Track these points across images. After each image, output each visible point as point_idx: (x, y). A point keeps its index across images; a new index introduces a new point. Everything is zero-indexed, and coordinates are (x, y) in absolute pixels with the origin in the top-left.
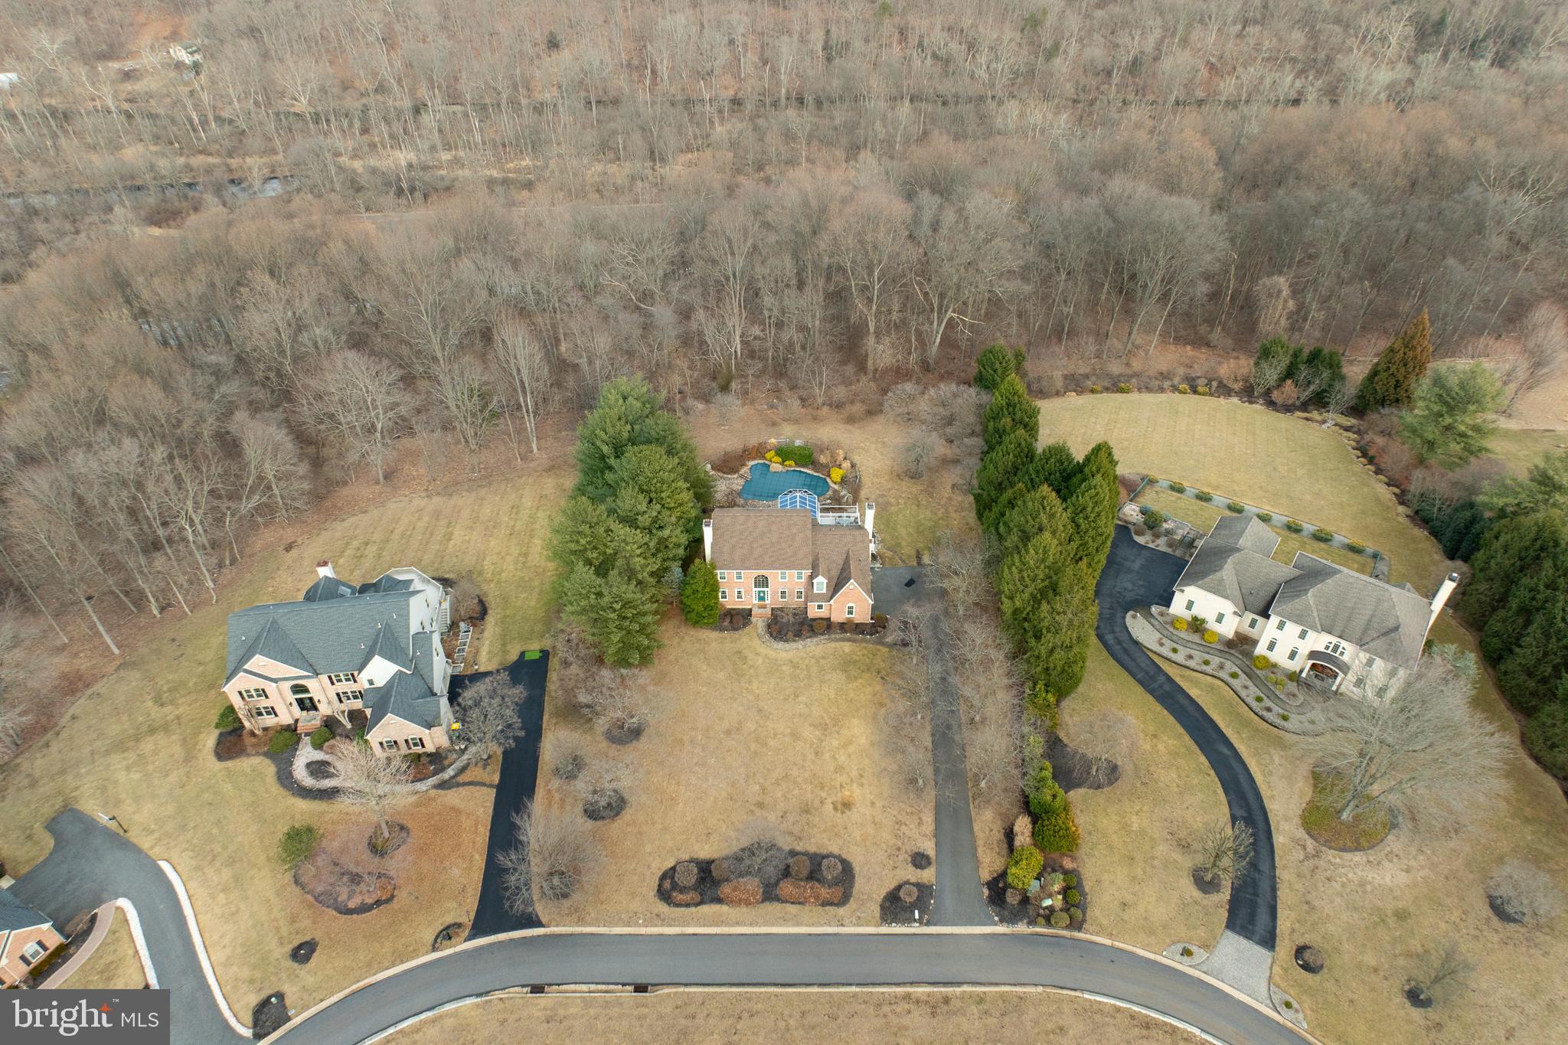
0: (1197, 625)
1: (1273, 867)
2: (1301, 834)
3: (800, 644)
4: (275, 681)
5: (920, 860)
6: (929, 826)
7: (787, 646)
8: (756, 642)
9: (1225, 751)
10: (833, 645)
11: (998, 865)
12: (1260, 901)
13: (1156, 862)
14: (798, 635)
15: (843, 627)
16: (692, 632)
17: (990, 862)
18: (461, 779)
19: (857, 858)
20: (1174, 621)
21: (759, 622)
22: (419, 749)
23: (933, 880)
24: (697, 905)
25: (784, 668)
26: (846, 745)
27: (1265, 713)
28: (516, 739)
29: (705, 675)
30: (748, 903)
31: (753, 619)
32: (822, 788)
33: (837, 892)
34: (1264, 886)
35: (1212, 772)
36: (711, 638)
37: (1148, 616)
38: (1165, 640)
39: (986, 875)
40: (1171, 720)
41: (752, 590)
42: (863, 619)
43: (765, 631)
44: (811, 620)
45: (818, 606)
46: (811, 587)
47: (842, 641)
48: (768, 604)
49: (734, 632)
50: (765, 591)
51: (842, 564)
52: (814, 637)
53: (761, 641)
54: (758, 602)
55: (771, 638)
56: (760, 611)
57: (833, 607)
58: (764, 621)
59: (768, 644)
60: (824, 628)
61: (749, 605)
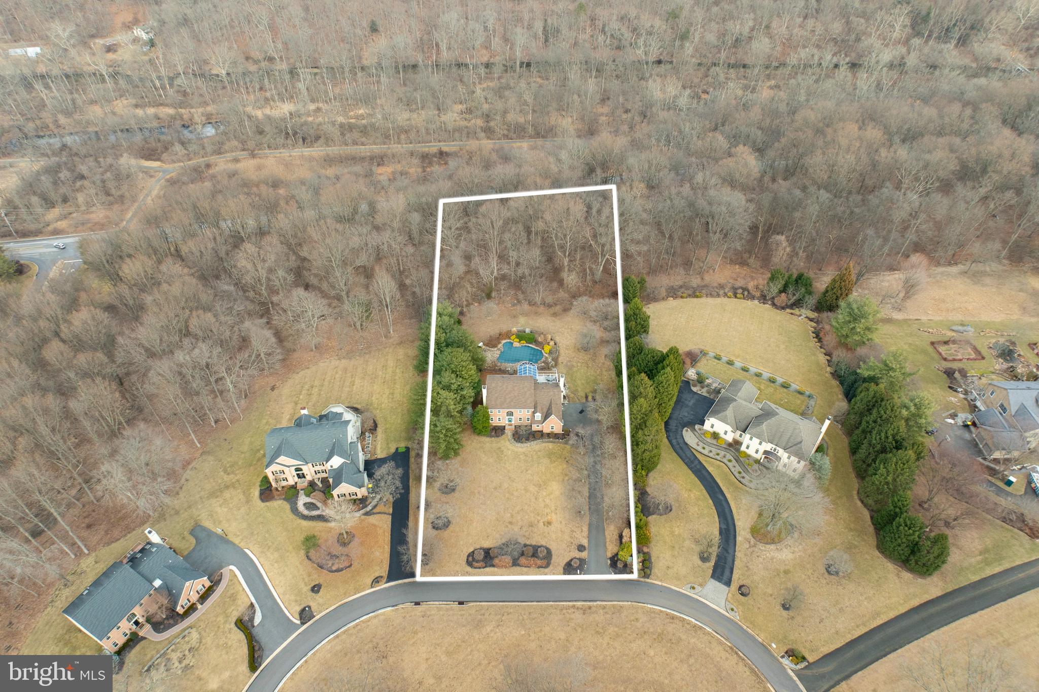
0: (715, 436)
1: (735, 551)
2: (749, 536)
3: (528, 444)
4: (288, 467)
5: (581, 548)
6: (586, 533)
7: (522, 445)
8: (508, 443)
9: (721, 497)
10: (544, 444)
11: (615, 550)
12: (727, 566)
13: (684, 549)
14: (527, 439)
15: (549, 435)
16: (477, 437)
17: (611, 548)
18: (375, 511)
19: (553, 547)
20: (706, 432)
21: (509, 432)
22: (355, 497)
23: (586, 557)
24: (484, 568)
25: (521, 456)
26: (549, 495)
27: (742, 480)
28: (400, 494)
29: (484, 460)
30: (506, 567)
31: (506, 431)
32: (538, 515)
33: (544, 562)
34: (730, 559)
35: (714, 508)
36: (487, 442)
37: (694, 430)
38: (700, 443)
39: (609, 555)
40: (699, 482)
41: (505, 418)
42: (558, 431)
43: (512, 437)
44: (534, 432)
45: (537, 426)
46: (534, 417)
47: (548, 443)
48: (513, 424)
49: (497, 438)
50: (511, 418)
51: (548, 406)
52: (535, 440)
53: (510, 443)
54: (508, 423)
55: (515, 441)
56: (509, 427)
57: (544, 426)
58: (511, 433)
59: (513, 444)
60: (540, 436)
61: (504, 424)
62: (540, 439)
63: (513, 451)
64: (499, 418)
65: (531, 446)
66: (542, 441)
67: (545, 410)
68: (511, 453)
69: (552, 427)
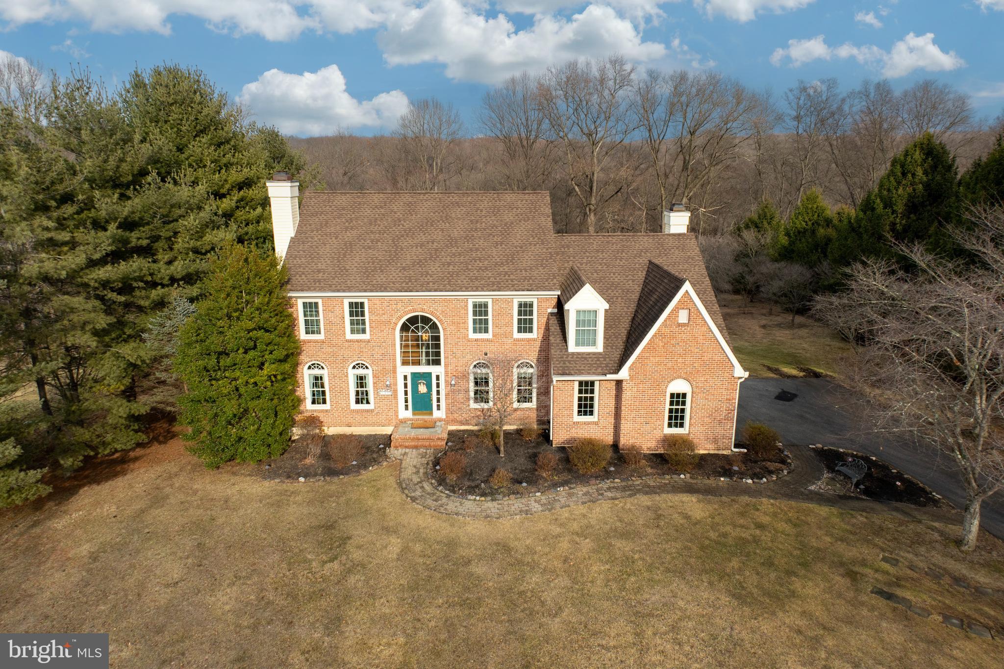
7: (491, 506)
8: (392, 497)
10: (645, 500)
14: (526, 481)
15: (665, 461)
21: (408, 460)
31: (394, 452)
41: (394, 371)
42: (715, 441)
43: (425, 473)
44: (562, 449)
45: (580, 399)
46: (559, 339)
47: (668, 492)
48: (440, 420)
49: (328, 479)
50: (430, 374)
51: (638, 289)
52: (576, 483)
53: (407, 496)
54: (414, 414)
55: (441, 488)
56: (414, 433)
57: (627, 395)
58: (423, 456)
59: (429, 502)
60: (604, 464)
61: (389, 425)
62: (606, 474)
63: (419, 536)
64: (361, 381)
65: (549, 506)
66: (624, 484)
67: (627, 310)
68: (405, 550)
69: (678, 399)
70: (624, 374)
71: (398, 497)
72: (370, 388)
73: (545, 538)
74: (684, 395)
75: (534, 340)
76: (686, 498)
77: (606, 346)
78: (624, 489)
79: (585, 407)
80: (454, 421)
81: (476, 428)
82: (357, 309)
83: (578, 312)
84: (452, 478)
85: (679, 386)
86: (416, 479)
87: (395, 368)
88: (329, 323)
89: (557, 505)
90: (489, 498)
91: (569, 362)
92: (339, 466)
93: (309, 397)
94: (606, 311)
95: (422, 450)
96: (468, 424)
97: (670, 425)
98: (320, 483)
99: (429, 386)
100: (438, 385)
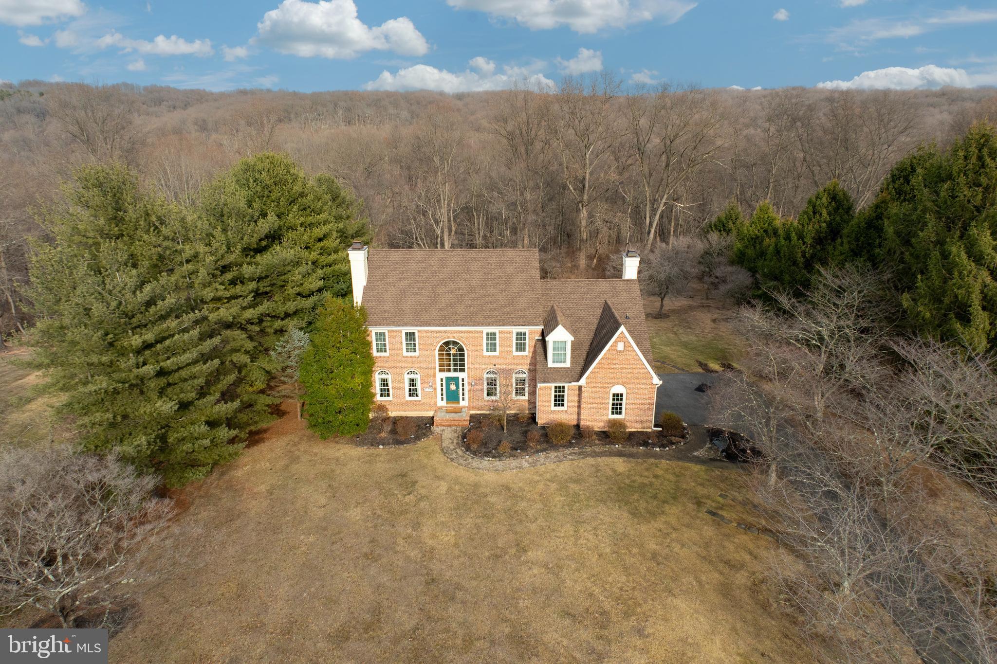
8: (438, 459)
10: (591, 461)
15: (606, 436)
21: (446, 433)
31: (435, 429)
41: (435, 376)
42: (642, 423)
43: (457, 443)
44: (543, 428)
45: (555, 396)
46: (542, 357)
47: (606, 456)
48: (465, 407)
49: (397, 446)
50: (458, 378)
51: (596, 322)
52: (551, 450)
53: (448, 458)
54: (447, 403)
55: (468, 453)
56: (448, 416)
57: (585, 395)
58: (455, 432)
59: (461, 461)
60: (569, 438)
61: (431, 410)
62: (570, 445)
63: (456, 481)
64: (413, 382)
65: (534, 464)
66: (580, 451)
67: (587, 336)
68: (450, 489)
69: (618, 397)
70: (583, 382)
71: (442, 458)
72: (419, 386)
73: (531, 483)
74: (622, 395)
75: (526, 356)
76: (617, 460)
77: (572, 363)
78: (580, 454)
79: (559, 401)
80: (474, 408)
81: (488, 412)
82: (410, 336)
83: (554, 342)
84: (474, 446)
85: (618, 389)
86: (452, 447)
87: (435, 374)
88: (392, 346)
89: (539, 464)
90: (497, 459)
91: (548, 374)
92: (402, 438)
93: (378, 392)
94: (572, 341)
95: (454, 428)
96: (483, 410)
97: (613, 413)
98: (393, 449)
99: (457, 386)
100: (463, 385)
